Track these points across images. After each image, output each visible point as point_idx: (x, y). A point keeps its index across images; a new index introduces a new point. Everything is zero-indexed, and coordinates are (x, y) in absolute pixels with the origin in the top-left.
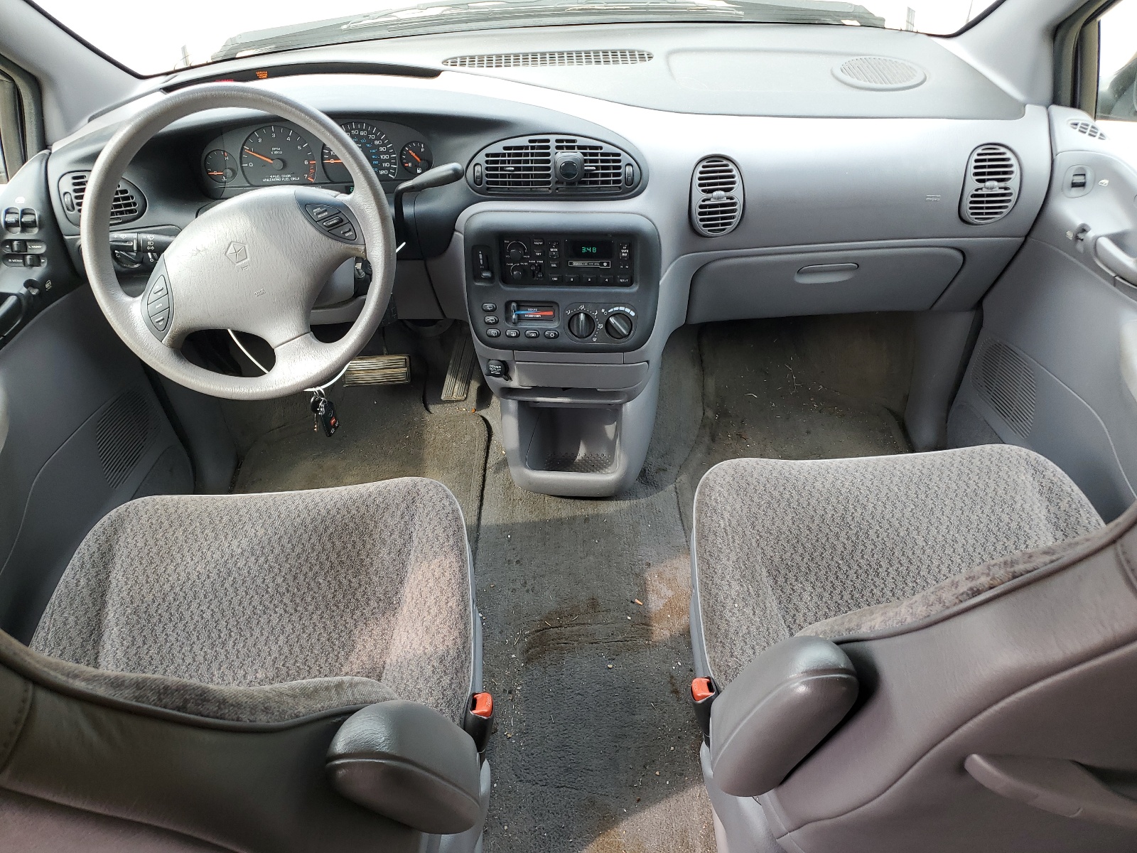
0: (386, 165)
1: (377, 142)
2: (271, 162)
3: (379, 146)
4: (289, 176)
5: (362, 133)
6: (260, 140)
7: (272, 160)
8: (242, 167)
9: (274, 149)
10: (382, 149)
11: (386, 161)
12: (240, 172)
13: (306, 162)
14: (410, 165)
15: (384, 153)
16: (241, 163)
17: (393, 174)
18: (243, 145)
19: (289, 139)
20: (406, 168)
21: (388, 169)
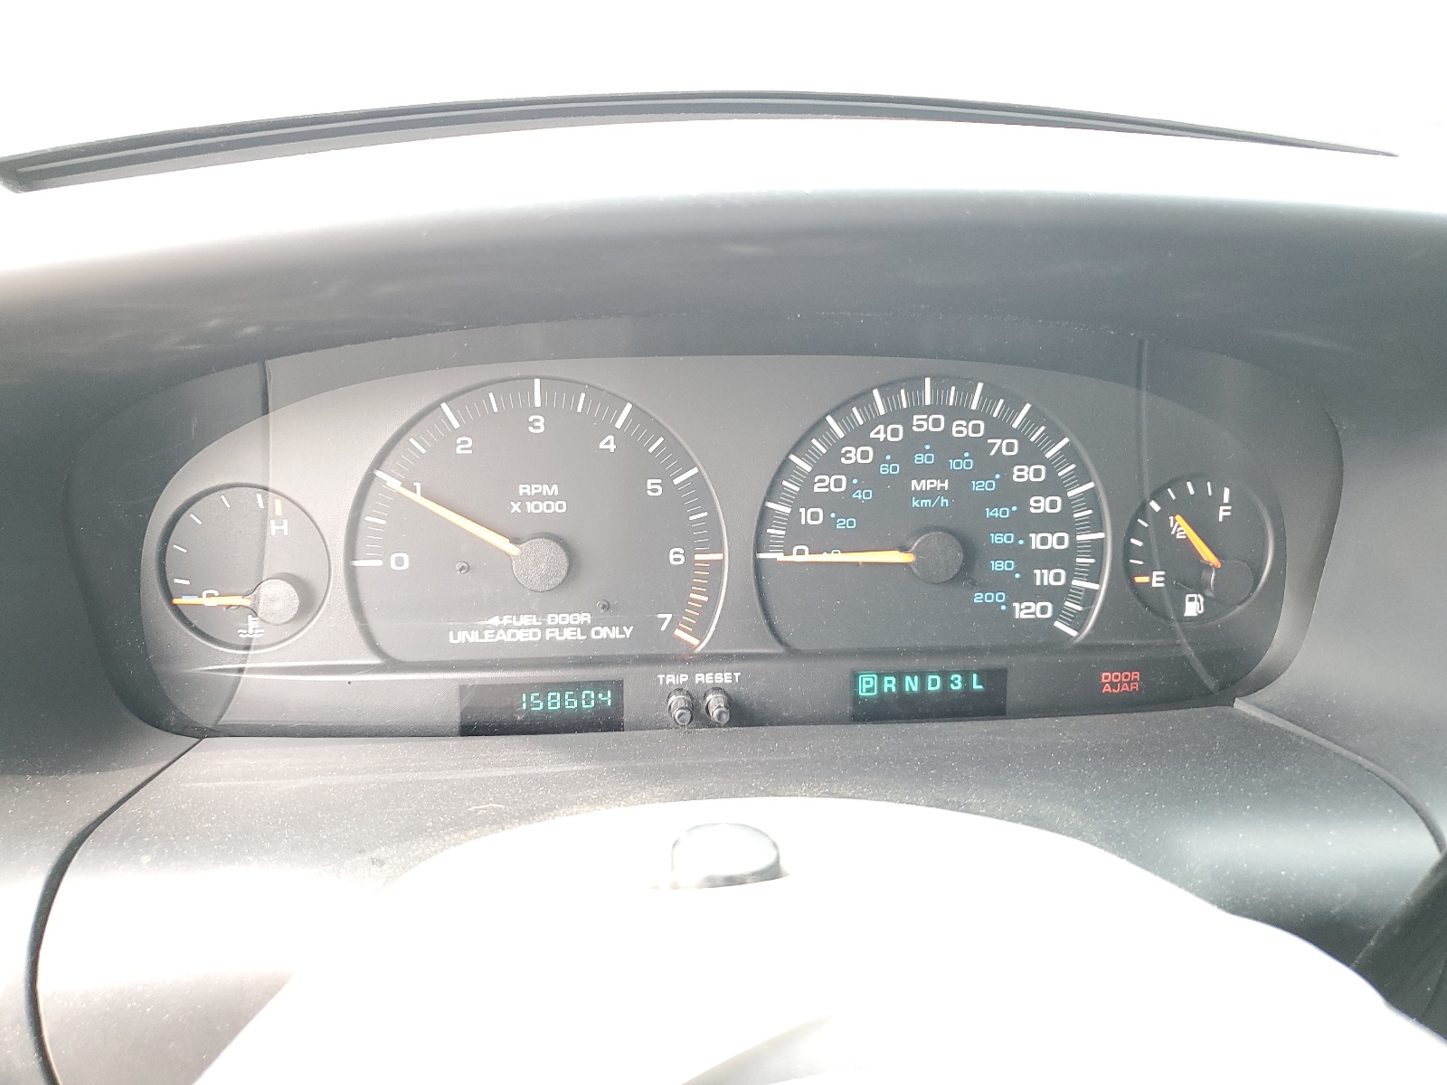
0: (1045, 577)
1: (1024, 474)
2: (513, 550)
3: (1031, 489)
4: (585, 618)
5: (961, 429)
6: (464, 446)
7: (515, 541)
8: (351, 574)
9: (523, 489)
10: (1041, 505)
11: (1050, 559)
12: (337, 596)
13: (676, 556)
14: (1157, 579)
15: (1047, 523)
16: (351, 552)
17: (1078, 621)
18: (379, 462)
19: (608, 444)
20: (1141, 593)
21: (1055, 595)
